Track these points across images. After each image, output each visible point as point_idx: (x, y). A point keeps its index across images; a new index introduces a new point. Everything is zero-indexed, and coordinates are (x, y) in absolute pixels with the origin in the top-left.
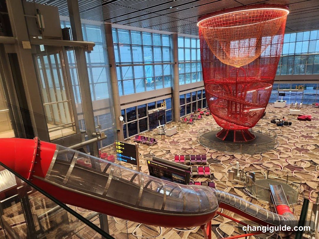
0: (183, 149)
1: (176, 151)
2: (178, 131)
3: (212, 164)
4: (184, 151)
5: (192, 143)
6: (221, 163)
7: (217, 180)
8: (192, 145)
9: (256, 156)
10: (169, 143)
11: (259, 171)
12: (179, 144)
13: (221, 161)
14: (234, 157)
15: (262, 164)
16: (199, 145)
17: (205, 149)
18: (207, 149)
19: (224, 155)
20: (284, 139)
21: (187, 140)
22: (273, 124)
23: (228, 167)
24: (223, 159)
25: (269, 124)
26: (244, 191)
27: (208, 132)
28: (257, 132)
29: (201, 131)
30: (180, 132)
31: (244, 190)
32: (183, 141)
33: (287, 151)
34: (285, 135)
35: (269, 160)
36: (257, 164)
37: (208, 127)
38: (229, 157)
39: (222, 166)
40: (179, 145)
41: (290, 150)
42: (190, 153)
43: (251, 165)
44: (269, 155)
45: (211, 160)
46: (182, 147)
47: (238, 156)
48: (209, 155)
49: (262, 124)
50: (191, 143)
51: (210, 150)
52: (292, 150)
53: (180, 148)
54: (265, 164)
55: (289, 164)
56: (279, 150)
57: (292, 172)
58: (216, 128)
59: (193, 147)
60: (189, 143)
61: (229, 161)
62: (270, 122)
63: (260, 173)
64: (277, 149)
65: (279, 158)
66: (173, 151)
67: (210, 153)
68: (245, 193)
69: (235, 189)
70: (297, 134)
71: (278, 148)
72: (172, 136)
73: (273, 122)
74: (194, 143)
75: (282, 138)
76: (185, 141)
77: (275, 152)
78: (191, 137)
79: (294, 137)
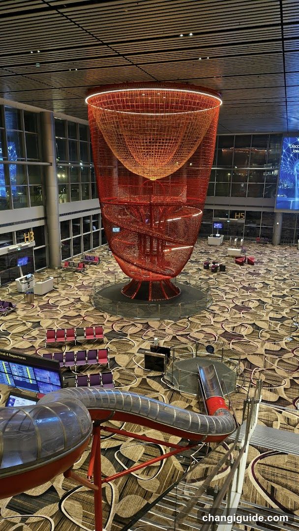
0: (65, 317)
1: (50, 321)
2: (56, 286)
3: (113, 340)
4: (66, 321)
5: (81, 305)
6: (128, 337)
7: (120, 368)
8: (80, 310)
9: (181, 323)
10: (39, 309)
11: (185, 346)
12: (58, 308)
13: (128, 335)
14: (148, 326)
15: (189, 334)
16: (93, 308)
17: (102, 316)
18: (106, 315)
19: (133, 324)
20: (219, 293)
21: (72, 300)
22: (206, 270)
23: (138, 343)
24: (132, 330)
25: (200, 270)
26: (162, 381)
27: (109, 285)
28: (182, 283)
29: (97, 284)
30: (60, 287)
31: (161, 379)
32: (65, 303)
33: (223, 312)
34: (222, 287)
35: (200, 326)
36: (182, 335)
37: (109, 277)
38: (140, 327)
39: (130, 343)
40: (58, 312)
41: (227, 310)
42: (76, 325)
43: (174, 338)
44: (198, 319)
45: (112, 334)
46: (62, 313)
47: (154, 323)
48: (110, 325)
49: (190, 271)
50: (79, 306)
51: (111, 316)
52: (229, 310)
53: (59, 317)
54: (194, 334)
55: (226, 331)
56: (212, 310)
57: (229, 344)
58: (122, 278)
59: (83, 313)
60: (76, 306)
61: (141, 333)
62: (202, 268)
63: (186, 349)
64: (211, 310)
65: (212, 323)
66: (46, 324)
67: (110, 322)
68: (163, 385)
69: (148, 380)
70: (236, 285)
71: (212, 308)
72: (45, 295)
74: (84, 306)
75: (217, 291)
76: (70, 302)
77: (208, 315)
78: (79, 295)
79: (232, 289)
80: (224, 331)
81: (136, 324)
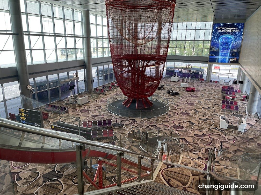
1: (85, 118)
2: (89, 100)
3: (117, 127)
4: (93, 117)
5: (101, 110)
6: (124, 126)
7: (119, 141)
8: (101, 112)
9: (152, 120)
10: (79, 111)
11: (153, 131)
12: (89, 111)
14: (134, 121)
15: (155, 125)
16: (107, 112)
17: (112, 115)
18: (114, 115)
19: (127, 120)
20: (174, 106)
21: (97, 108)
22: (168, 94)
23: (129, 129)
24: (126, 123)
25: (165, 94)
26: (139, 147)
27: (117, 100)
28: (155, 101)
29: (110, 100)
30: (91, 101)
32: (93, 109)
33: (175, 115)
34: (176, 103)
35: (161, 122)
36: (152, 126)
37: (117, 97)
38: (131, 121)
39: (125, 129)
40: (89, 113)
41: (177, 114)
42: (98, 119)
43: (148, 127)
44: (161, 118)
45: (116, 124)
46: (91, 114)
47: (138, 120)
48: (115, 120)
49: (160, 94)
50: (100, 110)
51: (116, 115)
53: (90, 115)
54: (158, 125)
55: (175, 125)
56: (169, 114)
57: (176, 131)
58: (123, 97)
59: (102, 114)
60: (99, 110)
61: (131, 124)
65: (168, 120)
66: (83, 119)
67: (115, 118)
69: (132, 147)
70: (184, 102)
71: (169, 113)
72: (83, 105)
73: (168, 92)
74: (103, 111)
75: (173, 105)
76: (95, 109)
77: (166, 116)
78: (101, 105)
79: (181, 104)
80: (174, 125)
81: (129, 120)
